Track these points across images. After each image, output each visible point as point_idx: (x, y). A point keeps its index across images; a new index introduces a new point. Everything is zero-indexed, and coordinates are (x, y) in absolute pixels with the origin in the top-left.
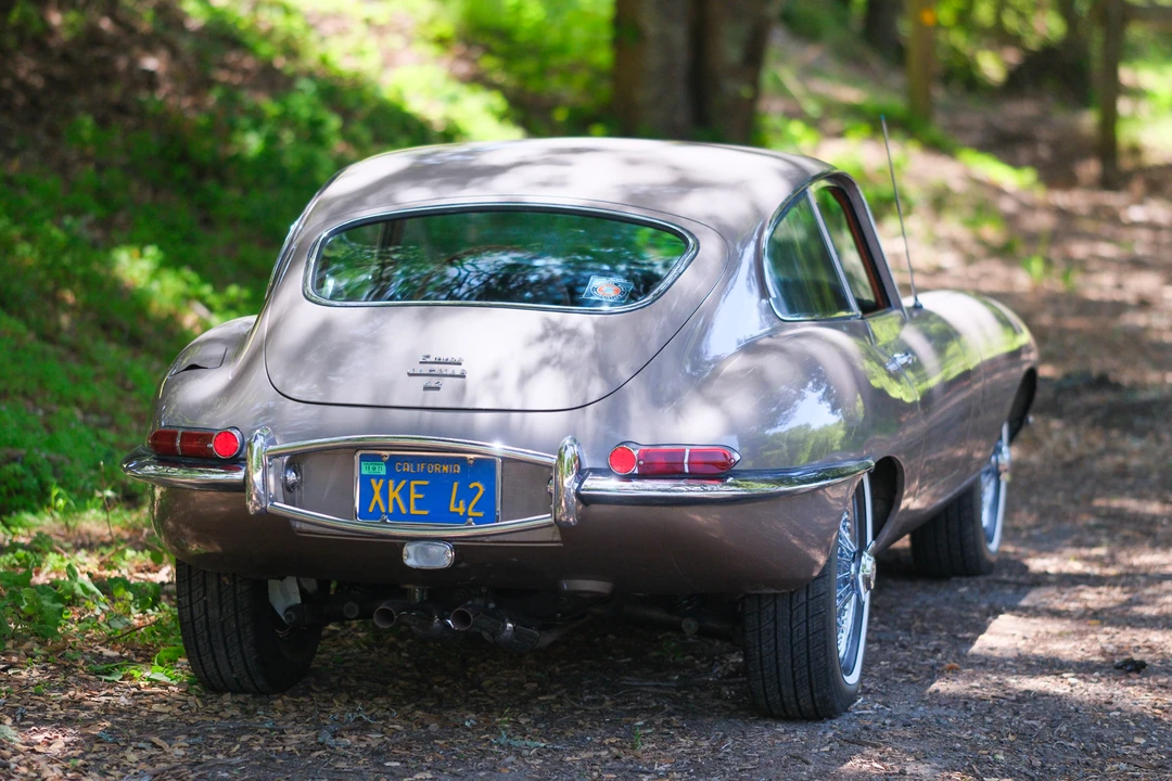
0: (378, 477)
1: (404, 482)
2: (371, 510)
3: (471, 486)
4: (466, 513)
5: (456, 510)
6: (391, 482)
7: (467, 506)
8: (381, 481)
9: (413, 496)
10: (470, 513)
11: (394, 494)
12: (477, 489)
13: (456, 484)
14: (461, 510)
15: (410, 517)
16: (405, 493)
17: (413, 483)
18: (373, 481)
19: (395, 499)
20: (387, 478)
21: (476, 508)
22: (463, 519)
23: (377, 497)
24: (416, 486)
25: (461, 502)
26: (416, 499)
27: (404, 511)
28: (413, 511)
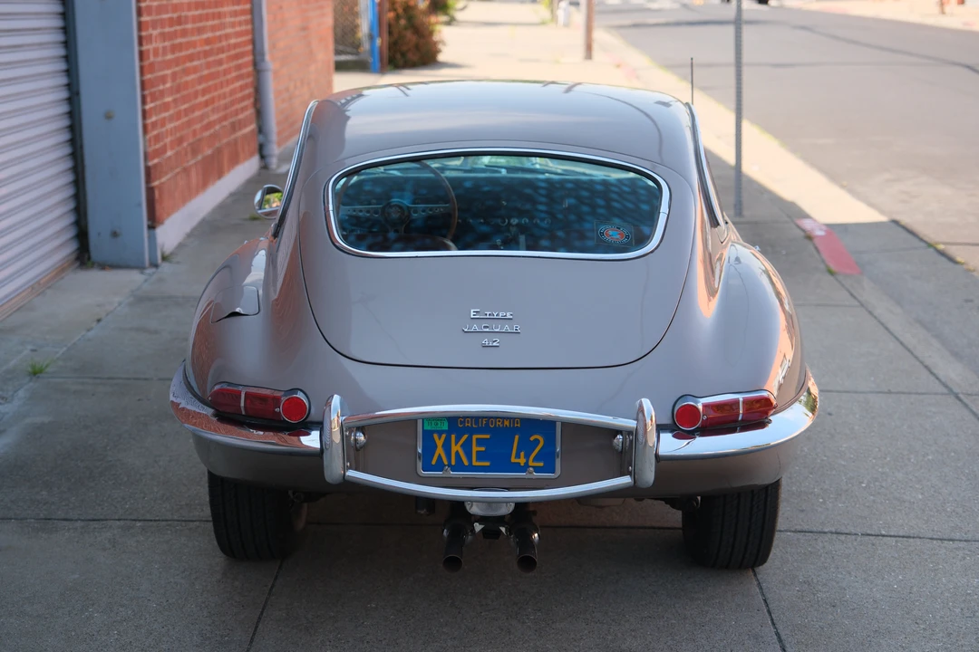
0: (440, 433)
1: (466, 436)
2: (434, 462)
3: (532, 439)
4: (527, 463)
5: (517, 461)
6: (453, 437)
7: (527, 456)
8: (444, 436)
9: (475, 449)
10: (531, 463)
11: (455, 448)
12: (537, 441)
13: (517, 437)
14: (522, 461)
15: (472, 468)
16: (467, 447)
17: (475, 437)
18: (436, 436)
19: (457, 453)
20: (449, 433)
21: (536, 459)
22: (524, 468)
23: (440, 451)
24: (477, 439)
25: (522, 454)
26: (477, 452)
27: (466, 463)
28: (475, 463)
